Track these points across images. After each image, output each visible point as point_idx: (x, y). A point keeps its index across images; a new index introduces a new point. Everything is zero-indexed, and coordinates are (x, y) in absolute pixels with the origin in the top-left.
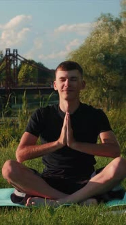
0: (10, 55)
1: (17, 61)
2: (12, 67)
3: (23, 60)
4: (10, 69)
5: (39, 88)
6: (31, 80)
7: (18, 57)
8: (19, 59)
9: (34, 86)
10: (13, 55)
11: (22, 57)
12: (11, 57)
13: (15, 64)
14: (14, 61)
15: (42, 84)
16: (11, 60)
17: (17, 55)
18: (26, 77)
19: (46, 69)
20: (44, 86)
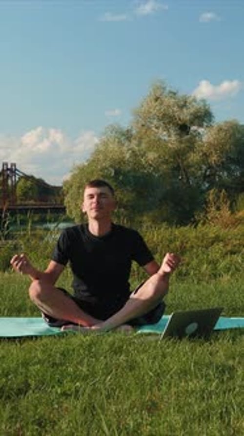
0: (8, 169)
1: (15, 177)
2: (10, 182)
3: (21, 175)
4: (7, 185)
5: (42, 207)
6: (31, 198)
7: (17, 172)
8: (18, 174)
9: (35, 205)
10: (11, 170)
11: (21, 173)
12: (9, 172)
13: (14, 179)
14: (11, 177)
15: (43, 203)
16: (8, 176)
17: (16, 170)
18: (25, 194)
19: (48, 185)
20: (46, 205)
